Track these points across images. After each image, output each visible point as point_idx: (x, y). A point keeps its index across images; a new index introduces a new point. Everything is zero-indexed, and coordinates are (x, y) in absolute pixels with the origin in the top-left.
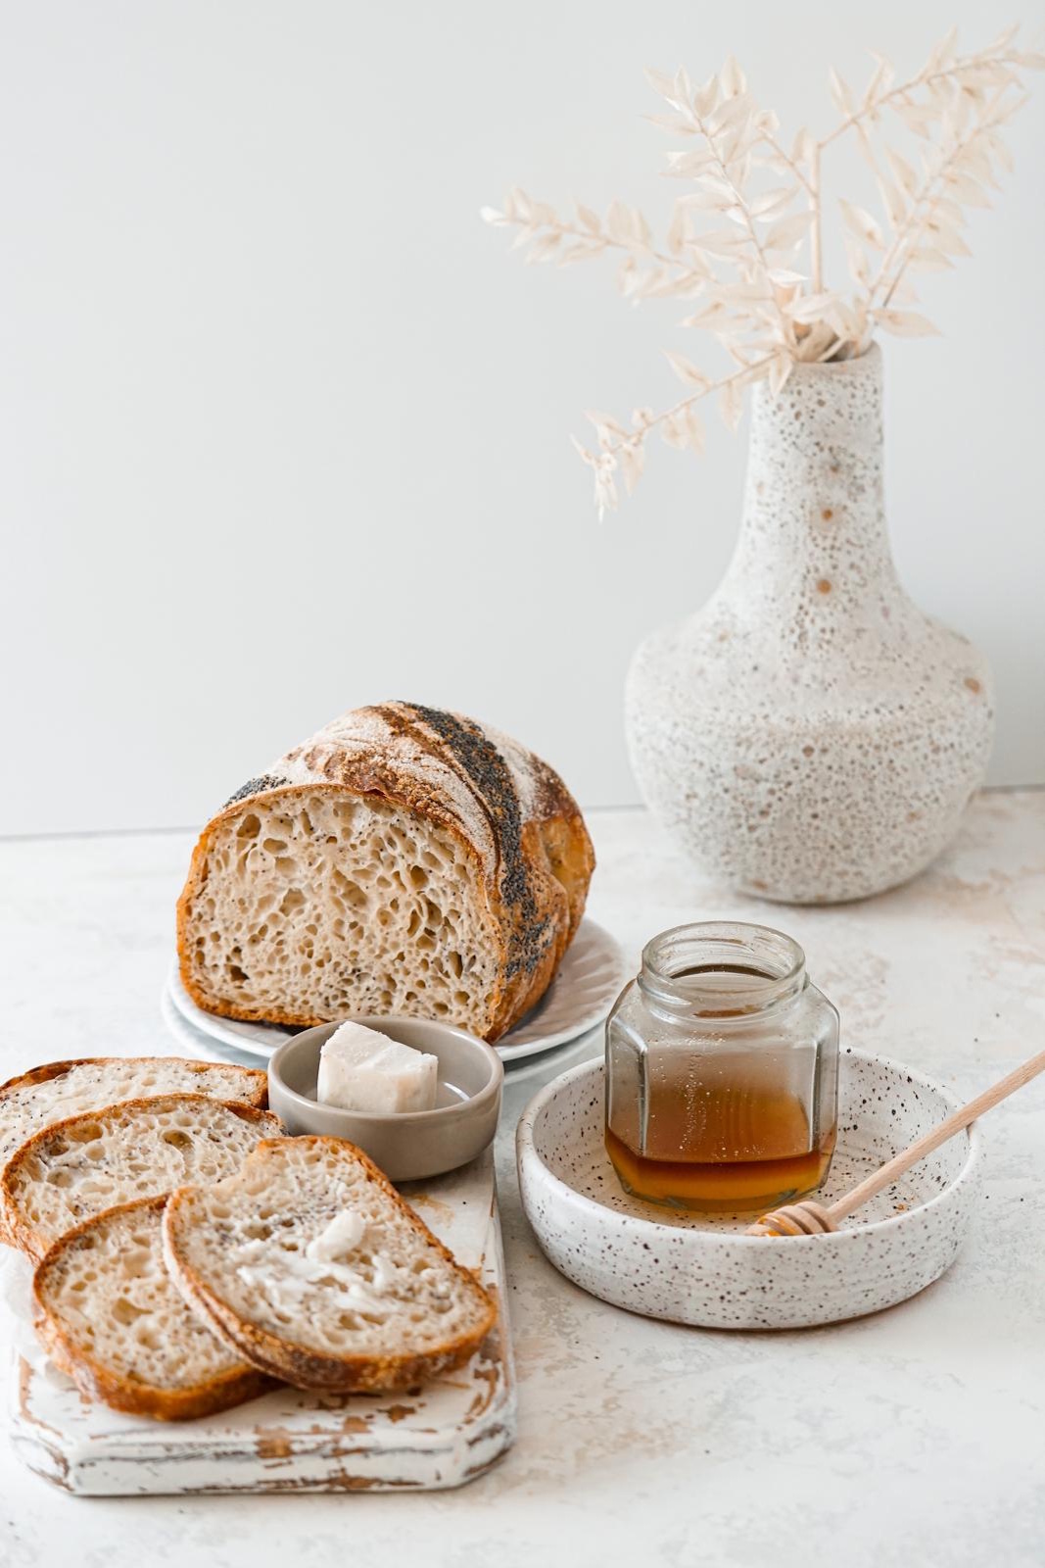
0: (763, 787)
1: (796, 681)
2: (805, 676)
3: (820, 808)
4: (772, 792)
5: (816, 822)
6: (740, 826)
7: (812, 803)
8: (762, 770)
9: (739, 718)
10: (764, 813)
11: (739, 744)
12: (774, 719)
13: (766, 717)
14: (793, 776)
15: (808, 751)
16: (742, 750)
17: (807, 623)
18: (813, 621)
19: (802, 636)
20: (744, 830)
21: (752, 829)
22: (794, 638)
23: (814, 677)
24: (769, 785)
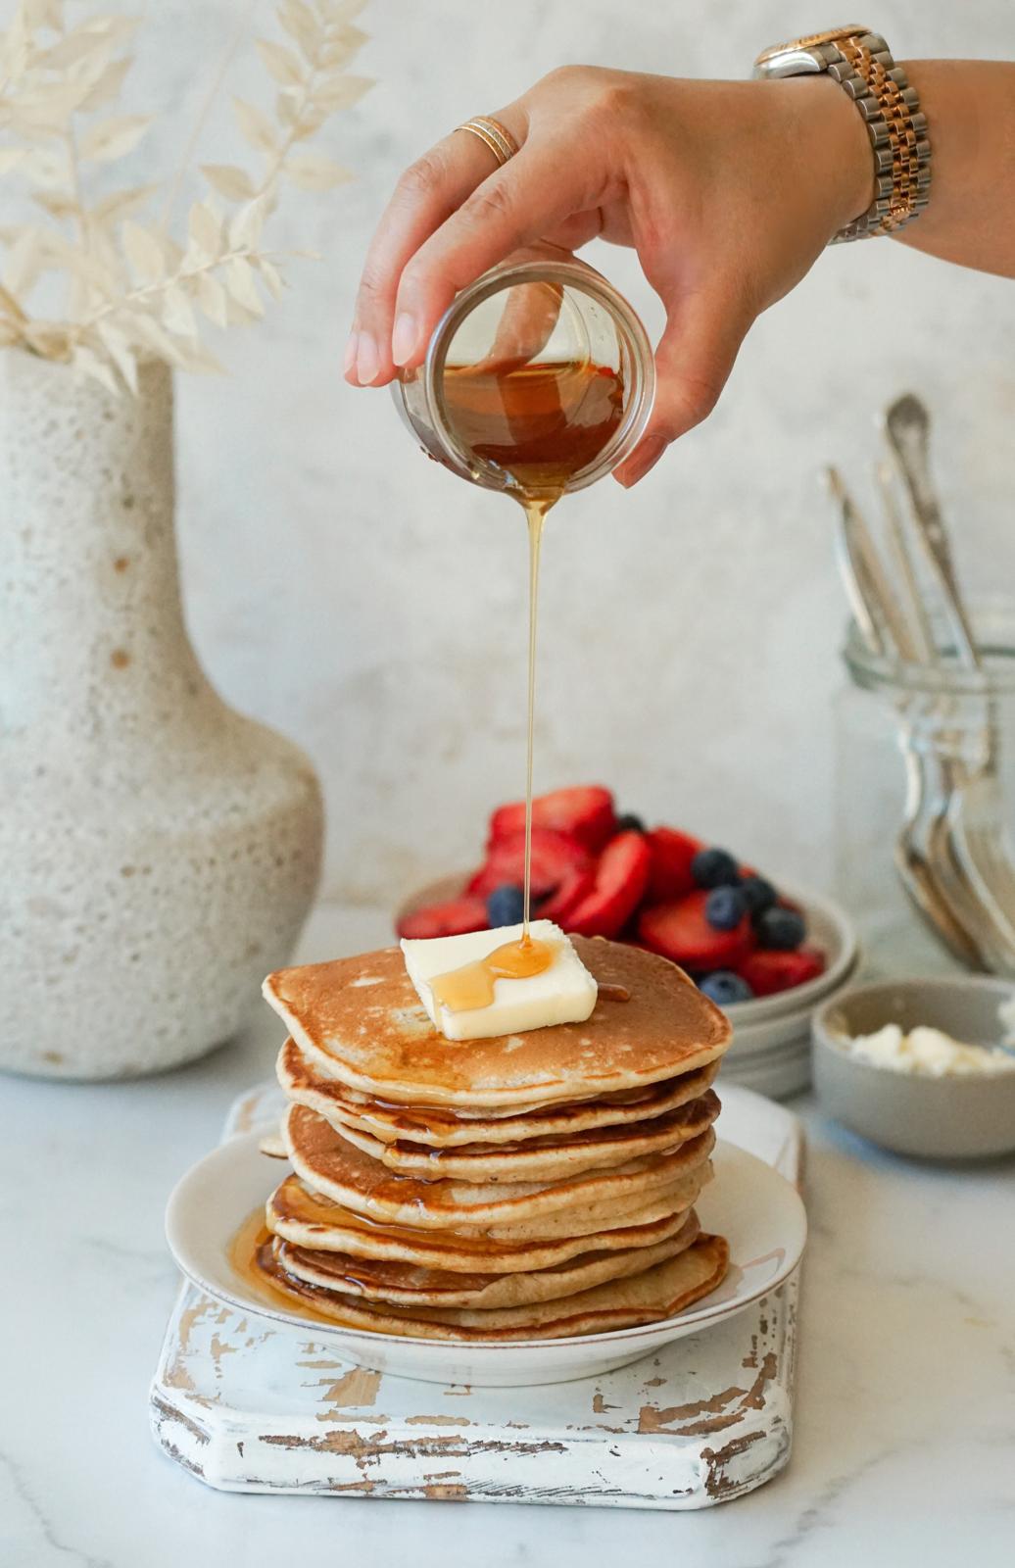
0: (68, 925)
1: (97, 782)
2: (108, 775)
3: (143, 945)
4: (80, 930)
5: (138, 966)
6: (34, 979)
7: (132, 940)
8: (67, 901)
9: (33, 836)
10: (68, 959)
11: (34, 870)
12: (80, 833)
13: (69, 832)
14: (109, 905)
15: (127, 872)
16: (39, 879)
17: (102, 710)
18: (109, 706)
19: (97, 727)
20: (40, 984)
21: (51, 981)
22: (87, 729)
23: (120, 777)
24: (76, 921)
